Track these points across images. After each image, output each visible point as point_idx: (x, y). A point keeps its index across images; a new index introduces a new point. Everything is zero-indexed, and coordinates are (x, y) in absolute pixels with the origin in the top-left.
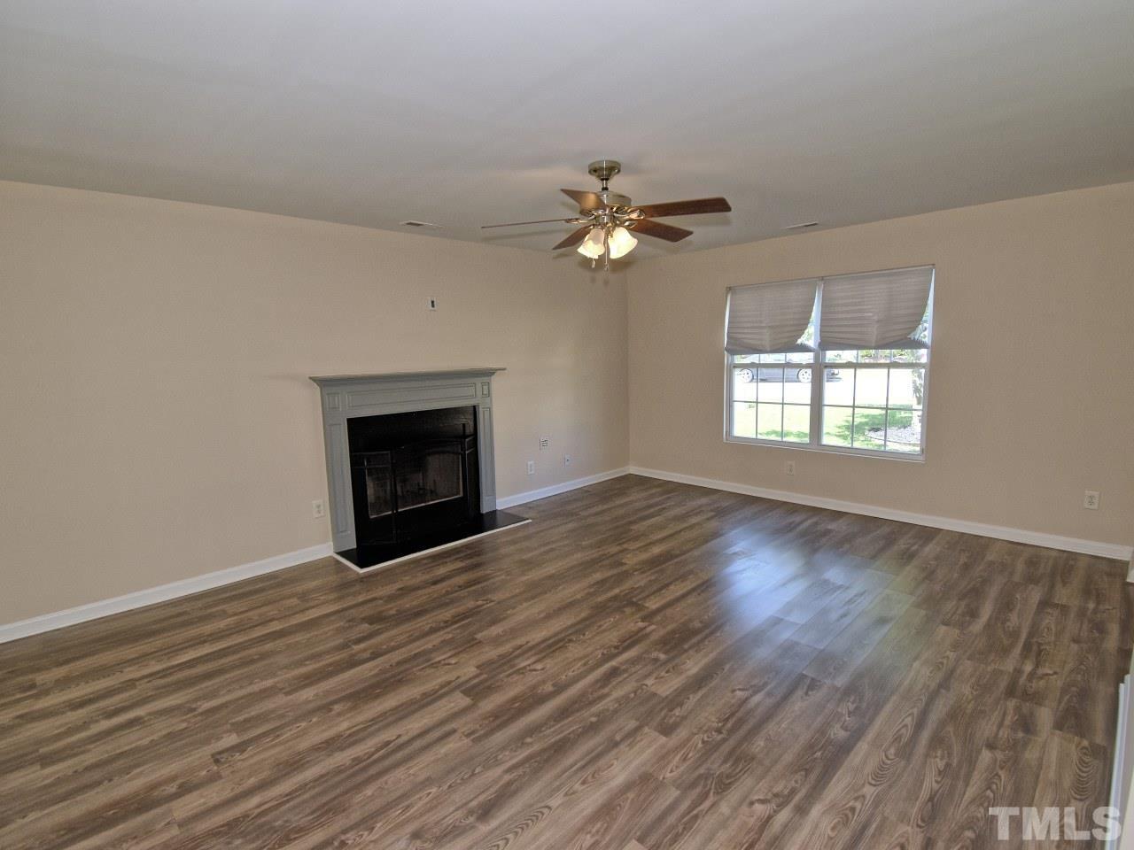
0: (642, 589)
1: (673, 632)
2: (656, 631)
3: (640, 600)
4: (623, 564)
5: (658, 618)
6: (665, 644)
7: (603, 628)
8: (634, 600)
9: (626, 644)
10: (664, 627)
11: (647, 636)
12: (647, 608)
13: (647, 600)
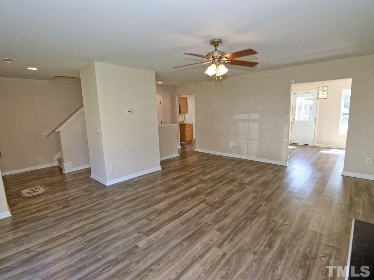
0: (207, 213)
1: (197, 196)
2: (202, 196)
3: (207, 207)
4: (218, 230)
5: (201, 200)
6: (200, 193)
7: (219, 197)
8: (210, 207)
9: (211, 193)
10: (199, 197)
11: (205, 195)
12: (205, 204)
13: (205, 207)
